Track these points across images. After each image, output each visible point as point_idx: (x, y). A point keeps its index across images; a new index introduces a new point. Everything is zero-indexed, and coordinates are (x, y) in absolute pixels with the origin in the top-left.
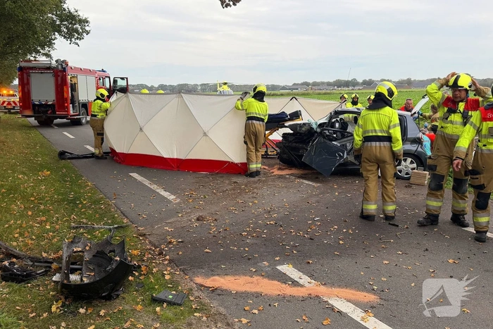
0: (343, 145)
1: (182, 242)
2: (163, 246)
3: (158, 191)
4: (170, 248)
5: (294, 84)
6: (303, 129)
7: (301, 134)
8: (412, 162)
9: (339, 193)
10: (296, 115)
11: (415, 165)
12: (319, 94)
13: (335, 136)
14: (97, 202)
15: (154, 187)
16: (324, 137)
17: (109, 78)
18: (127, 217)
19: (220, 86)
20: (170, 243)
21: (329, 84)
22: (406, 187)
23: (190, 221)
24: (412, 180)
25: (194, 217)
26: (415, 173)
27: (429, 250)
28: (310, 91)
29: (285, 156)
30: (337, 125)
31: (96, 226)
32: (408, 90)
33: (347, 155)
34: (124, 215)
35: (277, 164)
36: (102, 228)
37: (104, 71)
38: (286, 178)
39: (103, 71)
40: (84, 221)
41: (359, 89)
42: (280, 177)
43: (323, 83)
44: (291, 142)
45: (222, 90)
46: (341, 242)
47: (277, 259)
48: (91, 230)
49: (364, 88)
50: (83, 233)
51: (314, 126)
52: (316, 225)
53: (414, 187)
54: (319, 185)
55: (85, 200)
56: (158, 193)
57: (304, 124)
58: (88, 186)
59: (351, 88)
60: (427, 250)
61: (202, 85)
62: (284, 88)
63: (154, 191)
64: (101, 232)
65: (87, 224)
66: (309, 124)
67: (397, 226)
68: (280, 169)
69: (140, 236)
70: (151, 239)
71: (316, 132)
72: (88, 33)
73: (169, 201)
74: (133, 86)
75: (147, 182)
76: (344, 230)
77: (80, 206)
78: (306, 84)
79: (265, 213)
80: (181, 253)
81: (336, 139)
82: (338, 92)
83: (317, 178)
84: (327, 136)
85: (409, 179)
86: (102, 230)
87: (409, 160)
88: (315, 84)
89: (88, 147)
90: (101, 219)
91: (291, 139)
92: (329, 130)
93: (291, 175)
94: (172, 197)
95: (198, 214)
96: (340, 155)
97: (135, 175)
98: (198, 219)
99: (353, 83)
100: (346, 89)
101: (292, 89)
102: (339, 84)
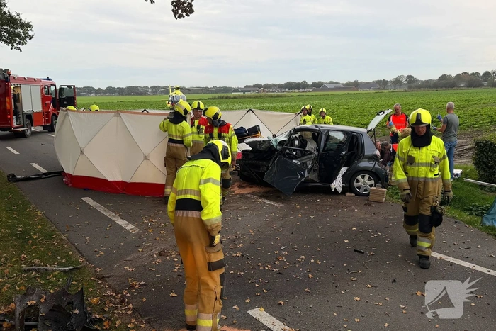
0: (303, 163)
1: (144, 285)
2: (124, 292)
3: (114, 219)
4: (132, 294)
5: (247, 87)
6: (263, 147)
7: (261, 151)
8: (370, 179)
9: (302, 214)
10: (255, 131)
11: (373, 182)
12: (272, 97)
13: (295, 153)
14: (48, 236)
15: (109, 214)
16: (285, 156)
17: (55, 86)
18: (83, 255)
19: (173, 91)
20: (132, 286)
21: (280, 86)
22: (366, 205)
23: (152, 256)
24: (371, 197)
25: (155, 252)
26: (374, 190)
27: (397, 280)
28: (262, 94)
29: (245, 173)
30: (297, 142)
31: (49, 268)
32: (356, 92)
33: (308, 173)
34: (79, 252)
35: (237, 181)
36: (56, 270)
37: (50, 80)
38: (247, 198)
39: (48, 79)
40: (37, 261)
41: (309, 91)
42: (242, 196)
43: (274, 86)
44: (251, 159)
45: (174, 95)
46: (311, 276)
47: (248, 301)
48: (44, 273)
49: (314, 90)
50: (35, 278)
51: (274, 144)
52: (283, 255)
53: (373, 204)
54: (281, 205)
55: (35, 234)
56: (114, 222)
57: (264, 141)
58: (37, 215)
59: (301, 90)
60: (395, 281)
61: (152, 87)
62: (236, 90)
63: (110, 220)
64: (55, 276)
65: (39, 265)
66: (269, 142)
67: (363, 253)
68: (240, 187)
69: (99, 279)
70: (111, 283)
71: (276, 150)
72: (31, 37)
73: (127, 232)
74: (79, 89)
75: (101, 209)
76: (312, 261)
77: (30, 242)
78: (258, 86)
79: (230, 242)
80: (144, 300)
81: (296, 158)
82: (289, 94)
83: (279, 197)
84: (288, 154)
85: (368, 195)
86: (56, 273)
87: (367, 176)
88: (267, 86)
89: (35, 165)
90: (54, 258)
91: (251, 156)
92: (289, 149)
93: (252, 193)
94: (130, 227)
95: (160, 247)
96: (301, 174)
97: (88, 200)
98: (160, 254)
99: (303, 85)
100: (297, 91)
101: (244, 91)
102: (290, 86)
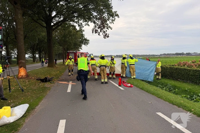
5: (161, 54)
21: (173, 54)
28: (166, 57)
39: (87, 52)
43: (171, 54)
49: (186, 56)
59: (182, 56)
62: (157, 56)
78: (165, 54)
88: (168, 54)
99: (182, 54)
100: (180, 56)
101: (159, 56)
102: (177, 54)
